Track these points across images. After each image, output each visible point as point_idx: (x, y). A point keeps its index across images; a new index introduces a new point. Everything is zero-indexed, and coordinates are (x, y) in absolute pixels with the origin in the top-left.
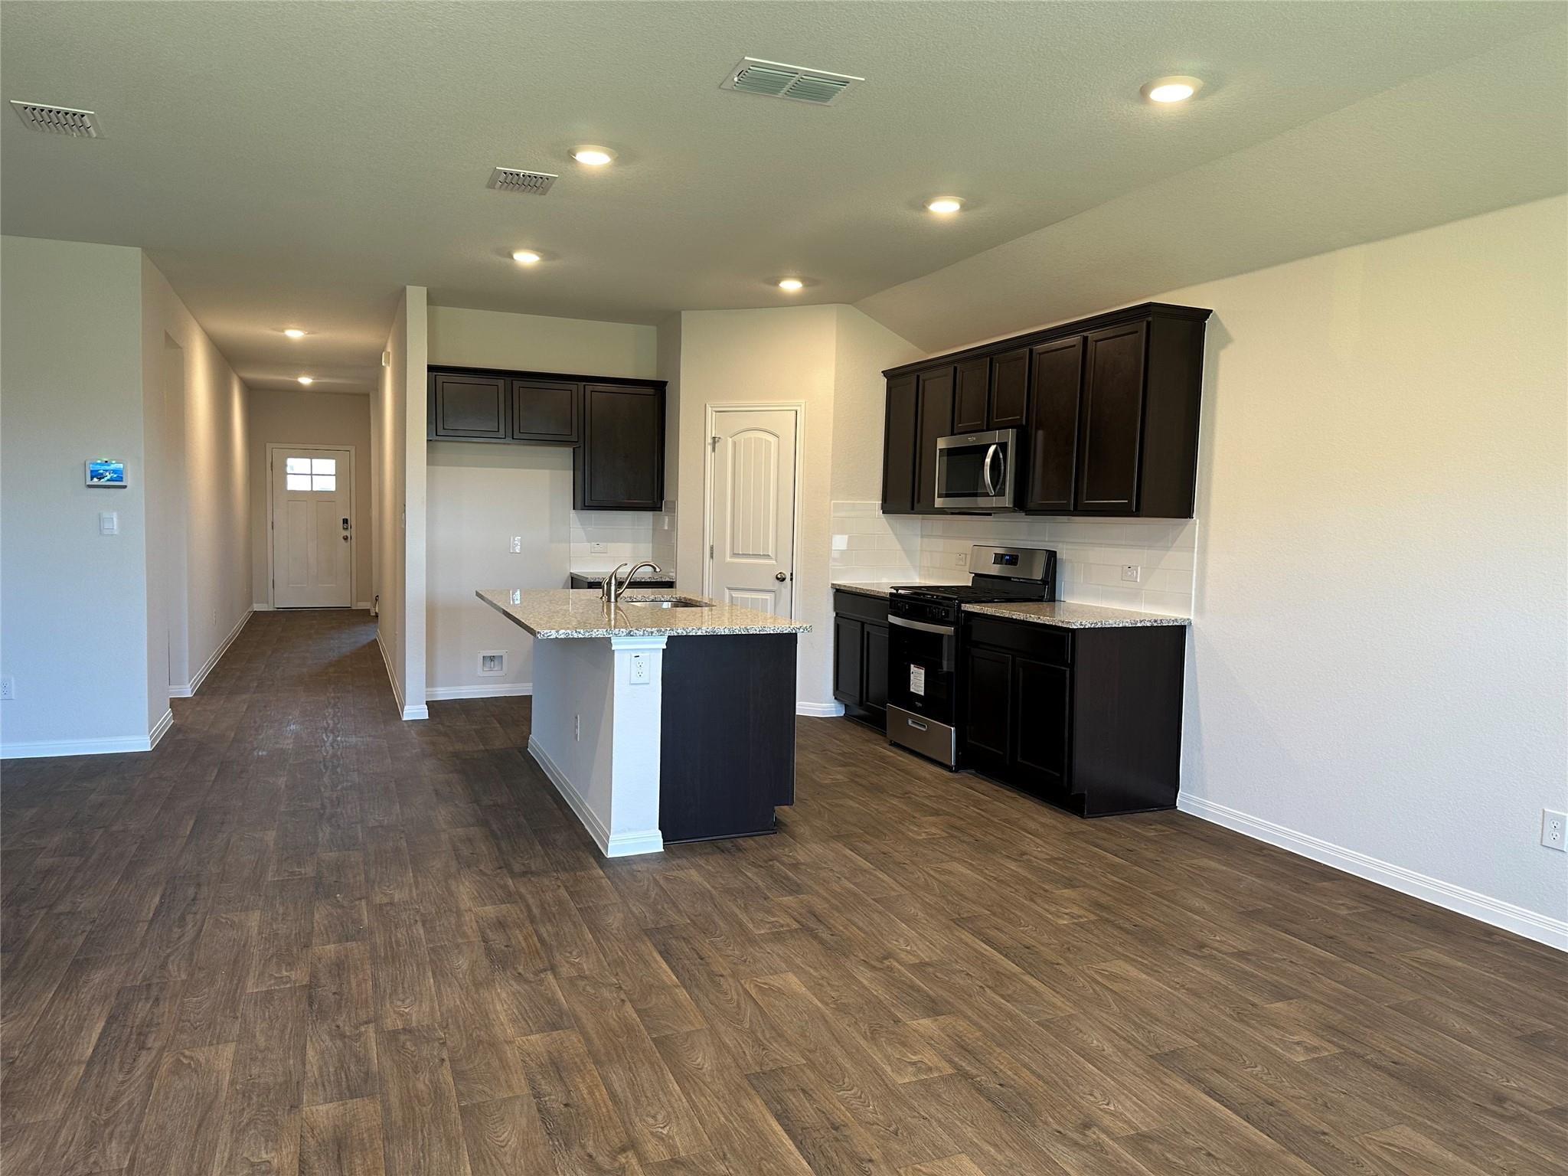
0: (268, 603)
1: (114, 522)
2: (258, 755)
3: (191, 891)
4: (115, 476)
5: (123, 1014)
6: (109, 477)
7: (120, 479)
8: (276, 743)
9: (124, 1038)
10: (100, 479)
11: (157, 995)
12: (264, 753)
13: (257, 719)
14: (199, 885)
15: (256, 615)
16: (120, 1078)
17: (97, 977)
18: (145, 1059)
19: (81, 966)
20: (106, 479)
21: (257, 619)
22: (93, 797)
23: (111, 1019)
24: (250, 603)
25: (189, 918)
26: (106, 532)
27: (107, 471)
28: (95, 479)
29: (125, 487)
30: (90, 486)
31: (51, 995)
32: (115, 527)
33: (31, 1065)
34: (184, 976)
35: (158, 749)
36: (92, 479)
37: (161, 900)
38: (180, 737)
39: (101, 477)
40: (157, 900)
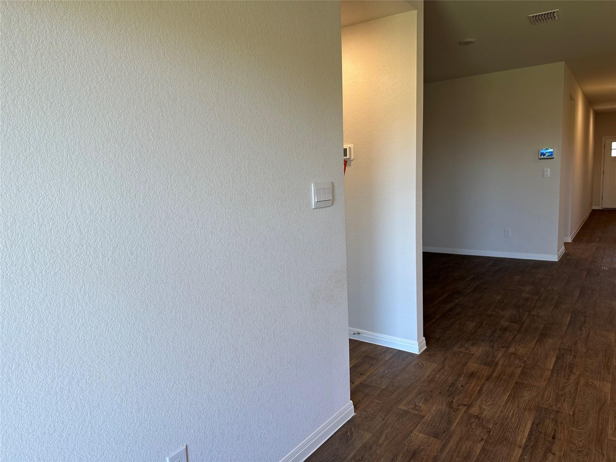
0: (599, 206)
1: (548, 172)
2: (604, 269)
3: (583, 318)
4: (550, 154)
5: (562, 357)
6: (547, 155)
7: (552, 155)
8: (612, 265)
9: (564, 366)
10: (544, 156)
11: (575, 354)
12: (607, 268)
13: (601, 254)
14: (585, 317)
15: (594, 210)
16: (565, 381)
17: (550, 341)
18: (573, 378)
19: (543, 336)
20: (546, 155)
21: (594, 212)
22: (538, 275)
23: (558, 358)
24: (591, 206)
25: (583, 328)
26: (545, 176)
27: (546, 152)
28: (542, 156)
29: (553, 158)
30: (540, 159)
31: (535, 343)
32: (549, 174)
33: (531, 365)
34: (584, 350)
35: (561, 260)
36: (541, 156)
37: (570, 319)
38: (568, 257)
39: (544, 155)
40: (569, 318)
